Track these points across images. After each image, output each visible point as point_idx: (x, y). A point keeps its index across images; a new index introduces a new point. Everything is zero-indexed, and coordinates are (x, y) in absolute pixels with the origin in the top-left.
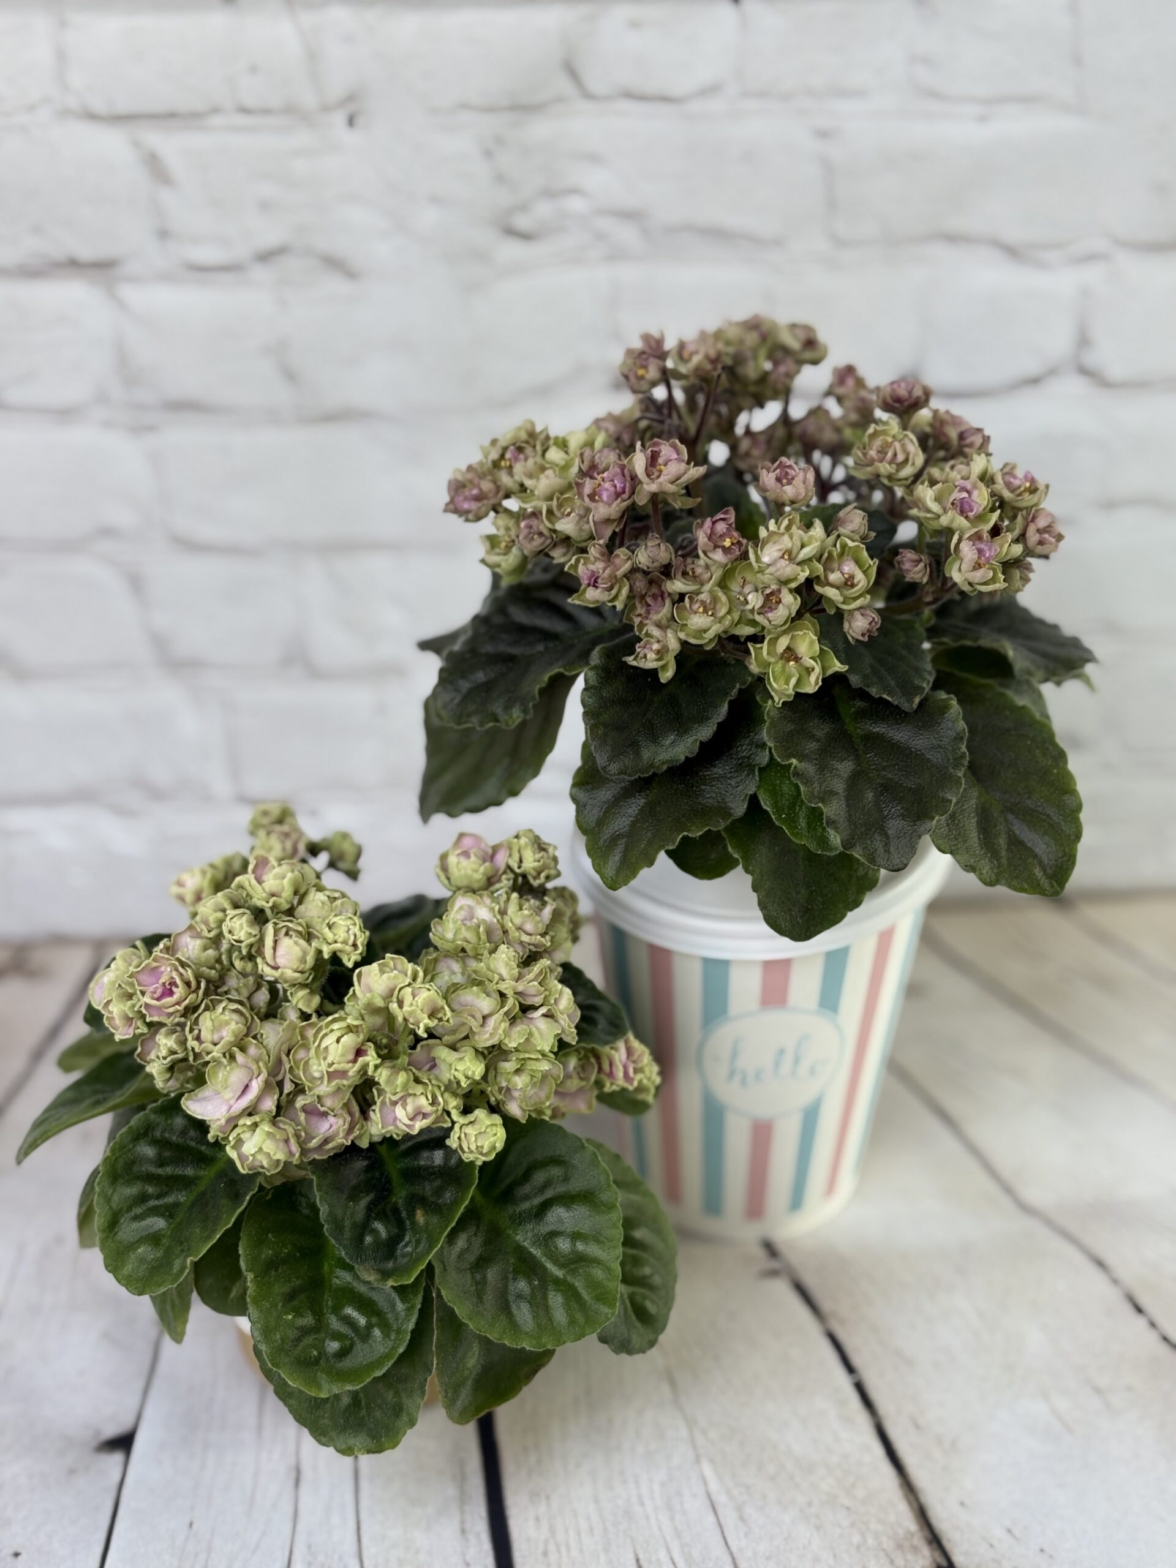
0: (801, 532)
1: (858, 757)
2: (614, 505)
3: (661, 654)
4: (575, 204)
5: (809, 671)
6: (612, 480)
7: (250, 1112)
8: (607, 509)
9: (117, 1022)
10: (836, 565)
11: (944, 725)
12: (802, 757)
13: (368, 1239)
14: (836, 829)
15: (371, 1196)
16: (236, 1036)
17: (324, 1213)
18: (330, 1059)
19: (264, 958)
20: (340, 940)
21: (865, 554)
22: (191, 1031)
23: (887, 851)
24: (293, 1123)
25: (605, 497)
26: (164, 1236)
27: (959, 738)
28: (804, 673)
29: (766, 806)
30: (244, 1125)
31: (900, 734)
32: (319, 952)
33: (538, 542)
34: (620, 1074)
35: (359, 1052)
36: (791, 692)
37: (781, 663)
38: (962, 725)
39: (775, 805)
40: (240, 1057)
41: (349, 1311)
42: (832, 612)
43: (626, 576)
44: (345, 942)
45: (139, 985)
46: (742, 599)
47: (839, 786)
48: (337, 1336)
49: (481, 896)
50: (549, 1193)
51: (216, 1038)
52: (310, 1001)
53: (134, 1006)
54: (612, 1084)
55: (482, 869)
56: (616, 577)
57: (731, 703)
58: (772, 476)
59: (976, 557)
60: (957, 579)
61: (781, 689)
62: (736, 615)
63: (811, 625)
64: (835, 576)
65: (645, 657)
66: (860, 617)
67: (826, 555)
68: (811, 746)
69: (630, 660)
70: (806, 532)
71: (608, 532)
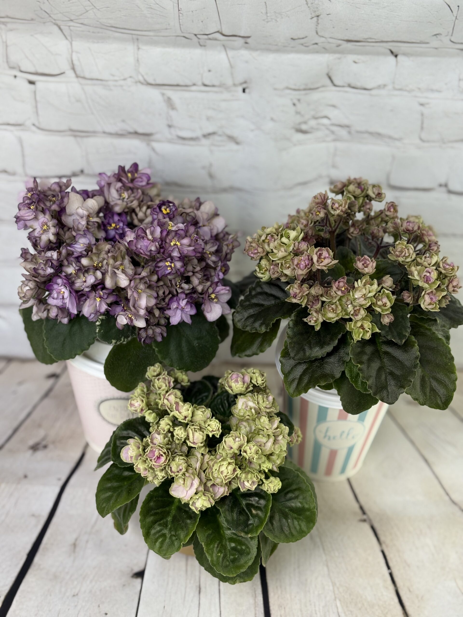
0: (369, 286)
1: (381, 360)
2: (304, 271)
3: (316, 321)
5: (367, 332)
6: (305, 261)
8: (302, 271)
9: (142, 470)
10: (380, 298)
12: (361, 363)
14: (371, 389)
21: (391, 295)
23: (388, 397)
25: (302, 266)
28: (365, 332)
29: (348, 375)
31: (396, 353)
33: (276, 275)
36: (360, 338)
38: (418, 353)
39: (351, 375)
42: (377, 313)
43: (307, 295)
46: (346, 306)
47: (373, 373)
56: (303, 295)
57: (339, 340)
58: (361, 264)
59: (430, 302)
60: (422, 306)
61: (357, 337)
62: (344, 313)
63: (370, 318)
64: (379, 303)
65: (310, 321)
66: (386, 317)
67: (377, 295)
68: (365, 358)
69: (305, 320)
70: (371, 286)
71: (301, 278)
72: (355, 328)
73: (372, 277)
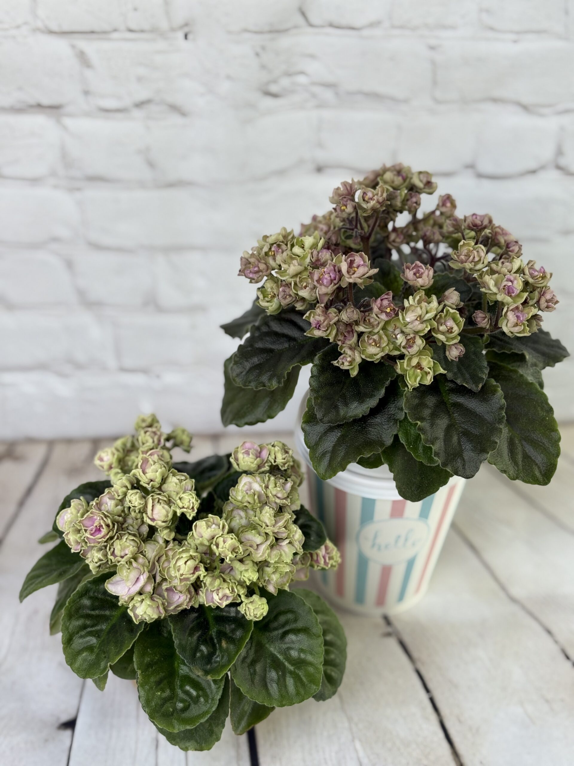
0: (426, 304)
1: (450, 415)
2: (330, 287)
3: (351, 363)
4: (302, 79)
5: (427, 373)
6: (329, 274)
7: (140, 593)
8: (327, 288)
9: (72, 543)
10: (443, 321)
11: (493, 401)
12: (422, 419)
13: (198, 654)
14: (439, 457)
15: (200, 633)
16: (132, 554)
17: (176, 644)
18: (181, 572)
19: (147, 514)
20: (186, 507)
21: (458, 315)
22: (110, 550)
23: (464, 468)
24: (161, 598)
25: (325, 281)
26: (95, 647)
27: (501, 408)
28: (424, 374)
29: (403, 441)
30: (137, 600)
31: (471, 404)
32: (175, 513)
33: (288, 300)
34: (322, 562)
35: (196, 569)
36: (417, 384)
37: (413, 369)
38: (503, 401)
39: (407, 440)
40: (135, 564)
41: (188, 688)
42: (440, 344)
43: (335, 324)
44: (188, 508)
45: (84, 526)
46: (394, 336)
47: (440, 433)
48: (182, 701)
49: (255, 476)
50: (287, 628)
51: (123, 554)
52: (169, 535)
53: (81, 537)
54: (318, 566)
55: (255, 462)
56: (330, 324)
57: (386, 387)
58: (412, 273)
59: (516, 321)
60: (505, 329)
61: (412, 382)
62: (391, 347)
63: (429, 352)
64: (442, 328)
65: (343, 363)
66: (454, 349)
67: (438, 316)
68: (427, 412)
69: (335, 363)
70: (428, 304)
71: (326, 299)
72: (409, 369)
73: (429, 292)
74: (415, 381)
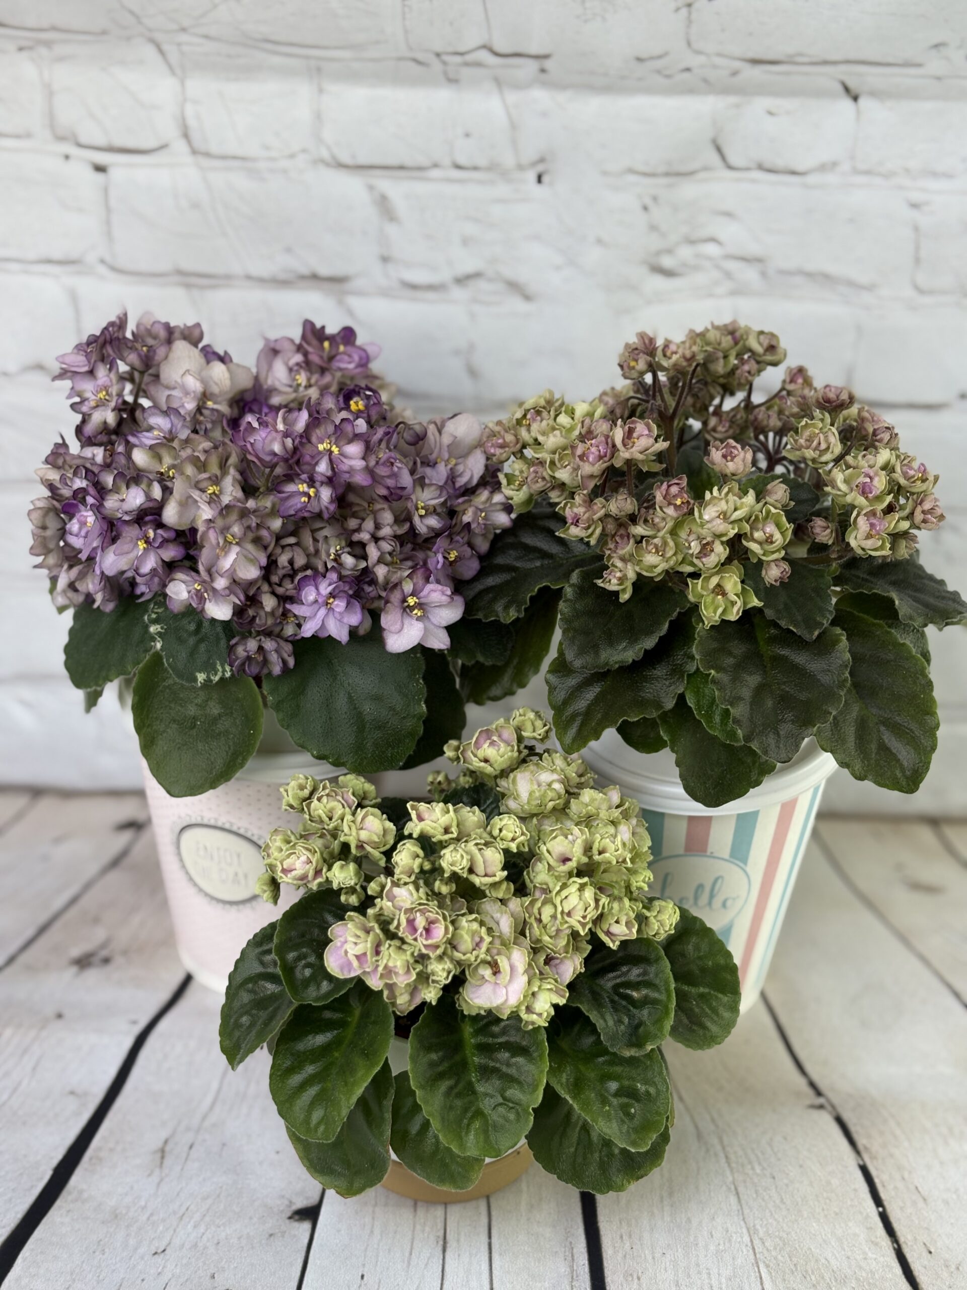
0: (736, 498)
2: (597, 466)
3: (621, 580)
4: (711, 250)
5: (733, 603)
6: (598, 446)
8: (592, 468)
10: (760, 526)
11: (833, 655)
12: (719, 669)
23: (778, 747)
25: (591, 458)
27: (844, 666)
28: (729, 605)
29: (691, 703)
31: (800, 658)
33: (541, 484)
36: (717, 618)
37: (712, 595)
38: (848, 656)
39: (698, 703)
43: (600, 519)
46: (687, 544)
47: (746, 693)
56: (592, 519)
57: (671, 622)
58: (720, 453)
59: (869, 531)
60: (853, 543)
61: (710, 615)
63: (738, 569)
64: (758, 535)
65: (610, 582)
66: (774, 568)
67: (753, 517)
69: (600, 582)
70: (740, 498)
71: (591, 484)
73: (744, 484)
74: (715, 612)
